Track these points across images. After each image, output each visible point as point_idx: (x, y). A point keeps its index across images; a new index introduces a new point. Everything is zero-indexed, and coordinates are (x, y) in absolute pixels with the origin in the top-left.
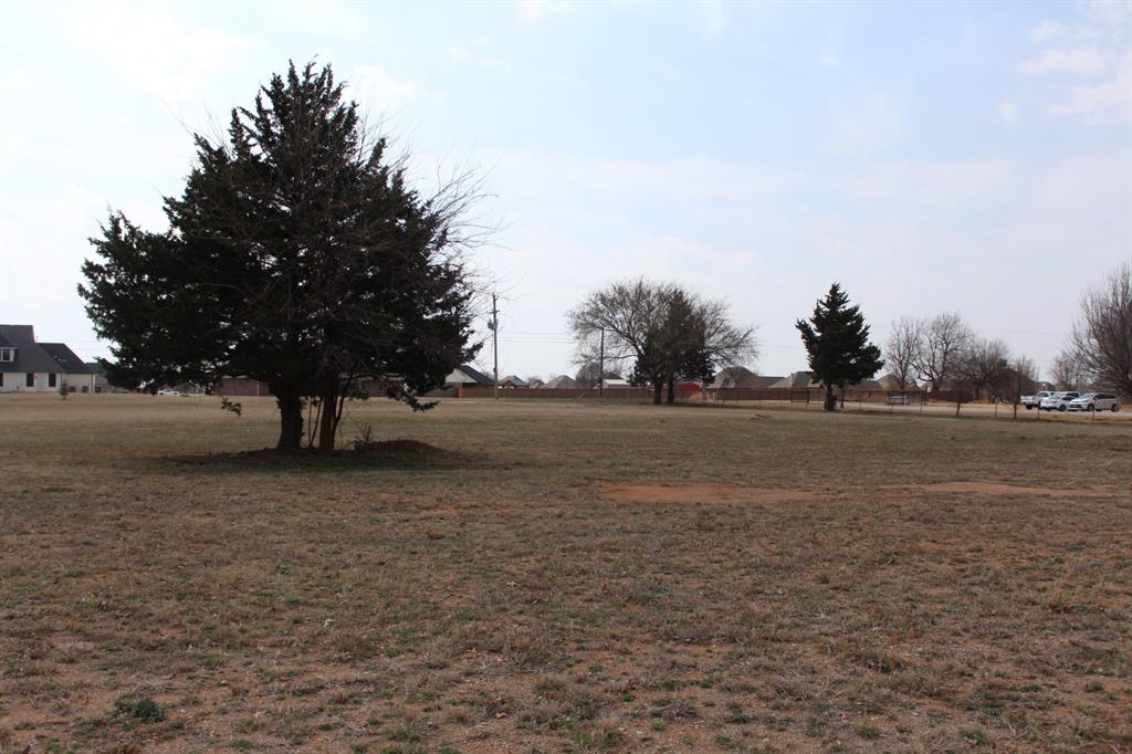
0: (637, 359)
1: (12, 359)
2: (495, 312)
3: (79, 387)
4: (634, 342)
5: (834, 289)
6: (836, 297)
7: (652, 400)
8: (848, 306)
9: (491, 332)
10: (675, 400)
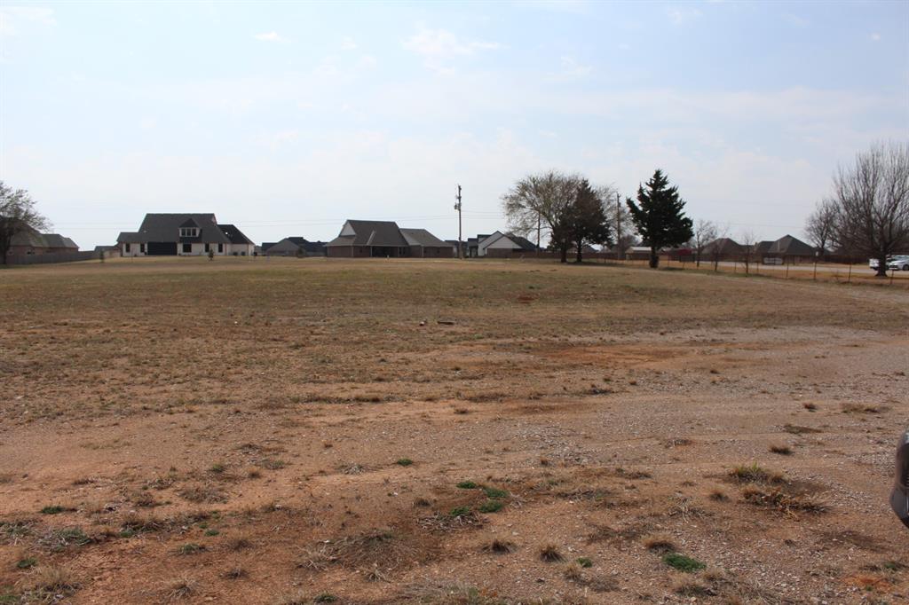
0: (551, 230)
1: (197, 235)
2: (459, 198)
3: (240, 253)
4: (549, 219)
5: (657, 174)
6: (658, 181)
7: (560, 260)
8: (667, 187)
9: (457, 211)
10: (583, 260)
